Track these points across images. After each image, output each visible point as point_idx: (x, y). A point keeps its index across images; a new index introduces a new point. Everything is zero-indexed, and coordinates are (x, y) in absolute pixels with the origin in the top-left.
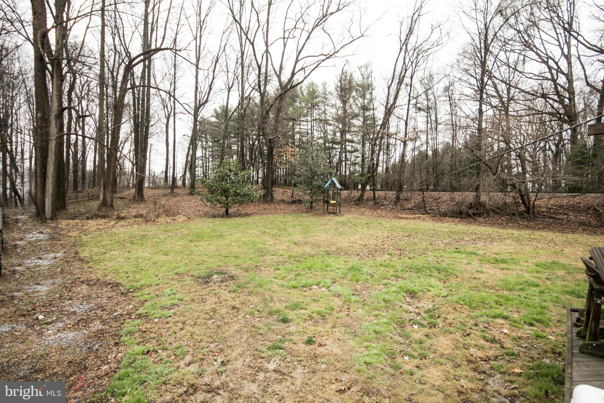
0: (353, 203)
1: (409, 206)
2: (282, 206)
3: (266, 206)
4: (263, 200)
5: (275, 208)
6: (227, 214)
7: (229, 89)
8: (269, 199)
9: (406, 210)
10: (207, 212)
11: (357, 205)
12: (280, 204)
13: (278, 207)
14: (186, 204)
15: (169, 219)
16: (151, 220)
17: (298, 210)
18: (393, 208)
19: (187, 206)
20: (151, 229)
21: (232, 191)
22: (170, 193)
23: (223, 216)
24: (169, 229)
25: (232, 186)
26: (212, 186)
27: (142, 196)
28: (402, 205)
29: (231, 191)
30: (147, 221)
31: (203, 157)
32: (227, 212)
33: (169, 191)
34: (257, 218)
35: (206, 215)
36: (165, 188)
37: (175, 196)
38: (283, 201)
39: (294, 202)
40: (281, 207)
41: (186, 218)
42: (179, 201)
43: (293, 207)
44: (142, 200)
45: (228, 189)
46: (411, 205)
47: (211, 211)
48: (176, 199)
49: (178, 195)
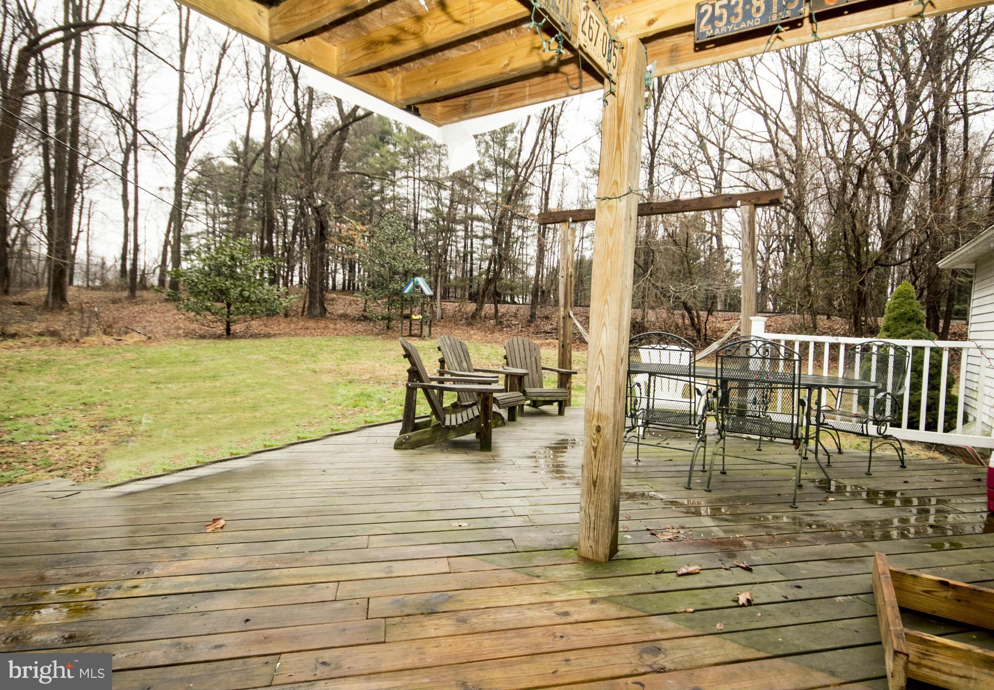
0: (464, 321)
1: (548, 328)
2: (340, 324)
3: (311, 324)
4: (308, 314)
5: (326, 327)
6: (229, 334)
7: (251, 109)
8: (318, 311)
9: (541, 333)
10: (193, 330)
11: (469, 324)
12: (338, 321)
13: (332, 326)
14: (155, 317)
15: (108, 339)
16: (70, 340)
17: (365, 331)
18: (521, 331)
19: (156, 320)
20: (67, 352)
21: (234, 293)
22: (127, 298)
23: (219, 337)
24: (102, 352)
25: (235, 286)
26: (196, 283)
27: (63, 299)
28: (537, 326)
29: (232, 292)
30: (63, 341)
31: (208, 232)
32: (228, 330)
33: (126, 294)
34: (282, 340)
35: (189, 335)
36: (120, 288)
37: (136, 304)
38: (344, 317)
39: (364, 318)
40: (338, 326)
41: (144, 338)
42: (143, 312)
43: (360, 326)
44: (61, 308)
45: (228, 289)
46: (551, 327)
47: (201, 329)
48: (136, 308)
49: (144, 301)
